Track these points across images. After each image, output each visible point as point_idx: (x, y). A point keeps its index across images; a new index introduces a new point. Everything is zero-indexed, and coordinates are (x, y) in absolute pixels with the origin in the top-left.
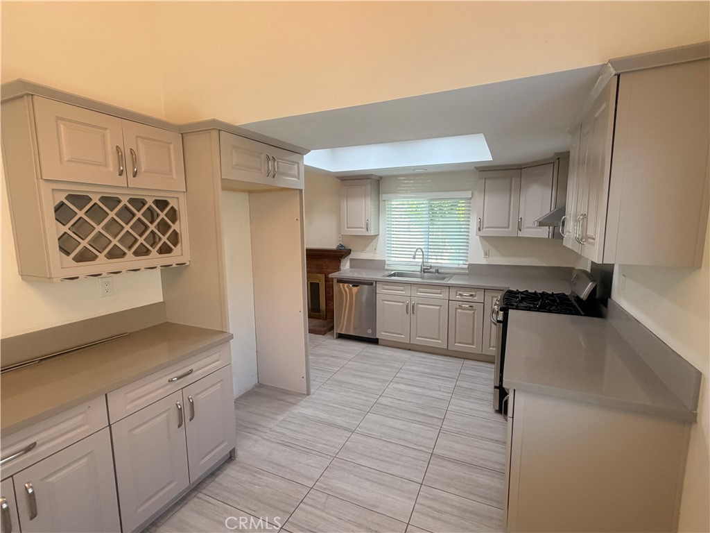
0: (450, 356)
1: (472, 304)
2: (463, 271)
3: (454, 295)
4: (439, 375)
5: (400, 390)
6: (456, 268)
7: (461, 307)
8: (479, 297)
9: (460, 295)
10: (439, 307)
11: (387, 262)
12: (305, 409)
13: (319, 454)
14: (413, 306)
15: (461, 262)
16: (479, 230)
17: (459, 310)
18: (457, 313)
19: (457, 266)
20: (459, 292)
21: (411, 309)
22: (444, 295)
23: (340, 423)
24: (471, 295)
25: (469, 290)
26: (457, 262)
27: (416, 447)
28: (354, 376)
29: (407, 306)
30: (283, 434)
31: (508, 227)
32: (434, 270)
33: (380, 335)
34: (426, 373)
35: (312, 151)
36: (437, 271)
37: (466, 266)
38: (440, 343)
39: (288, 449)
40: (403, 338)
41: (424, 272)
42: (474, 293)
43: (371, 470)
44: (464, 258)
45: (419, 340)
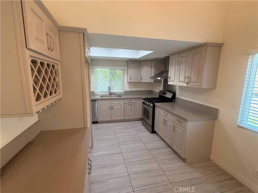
0: (125, 121)
1: (131, 104)
2: (122, 93)
3: (126, 101)
4: (128, 128)
5: (122, 136)
6: (121, 93)
7: (128, 105)
8: (133, 101)
9: (128, 101)
10: (121, 106)
11: (95, 92)
12: (97, 153)
13: (119, 164)
14: (112, 107)
15: (122, 90)
16: (130, 80)
17: (127, 106)
18: (127, 107)
19: (121, 92)
20: (127, 100)
21: (111, 108)
22: (122, 102)
23: (115, 152)
24: (131, 101)
25: (129, 99)
26: (121, 90)
27: (143, 150)
28: (102, 136)
29: (110, 107)
30: (99, 164)
31: (138, 79)
32: (114, 94)
33: (100, 119)
34: (124, 128)
35: (92, 47)
36: (115, 94)
37: (124, 92)
38: (122, 118)
39: (106, 168)
40: (108, 119)
41: (111, 95)
42: (132, 100)
43: (139, 161)
44: (123, 89)
45: (115, 118)
